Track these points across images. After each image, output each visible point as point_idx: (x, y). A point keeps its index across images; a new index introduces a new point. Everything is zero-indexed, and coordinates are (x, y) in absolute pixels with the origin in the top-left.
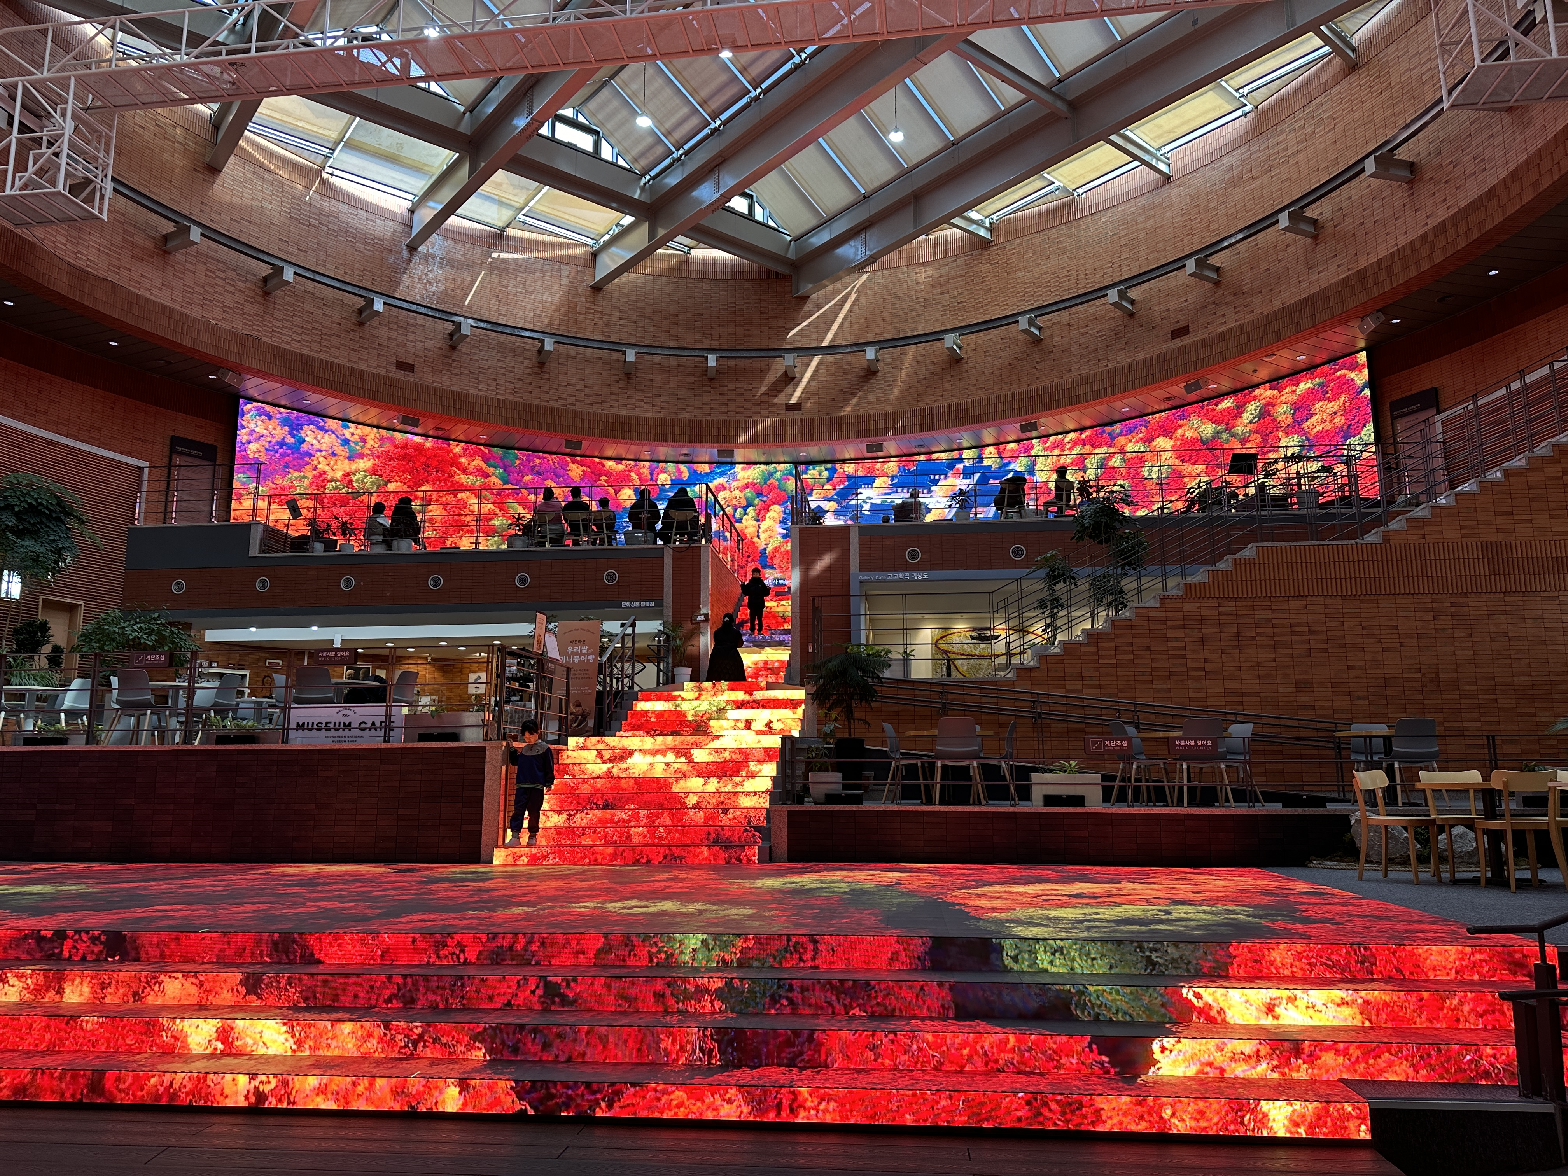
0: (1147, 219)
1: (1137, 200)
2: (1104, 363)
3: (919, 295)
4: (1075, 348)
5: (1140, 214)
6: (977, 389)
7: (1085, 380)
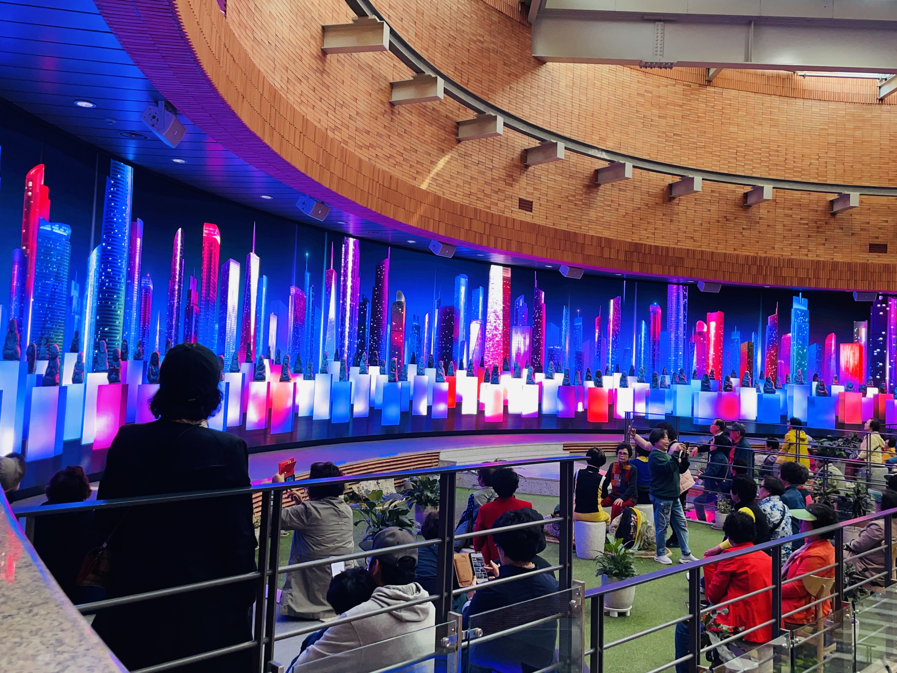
0: (856, 128)
1: (848, 105)
2: (805, 251)
3: (640, 109)
4: (779, 228)
5: (848, 120)
6: (687, 237)
7: (790, 263)
